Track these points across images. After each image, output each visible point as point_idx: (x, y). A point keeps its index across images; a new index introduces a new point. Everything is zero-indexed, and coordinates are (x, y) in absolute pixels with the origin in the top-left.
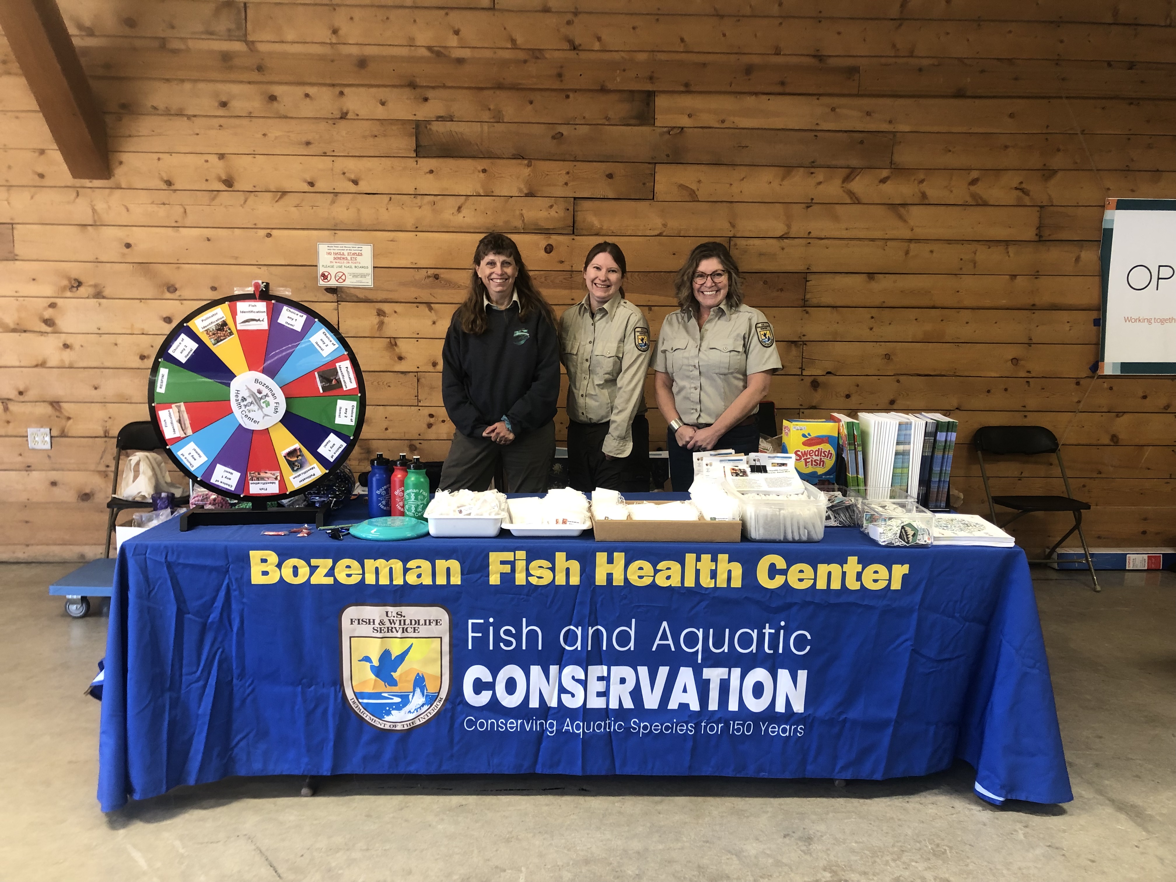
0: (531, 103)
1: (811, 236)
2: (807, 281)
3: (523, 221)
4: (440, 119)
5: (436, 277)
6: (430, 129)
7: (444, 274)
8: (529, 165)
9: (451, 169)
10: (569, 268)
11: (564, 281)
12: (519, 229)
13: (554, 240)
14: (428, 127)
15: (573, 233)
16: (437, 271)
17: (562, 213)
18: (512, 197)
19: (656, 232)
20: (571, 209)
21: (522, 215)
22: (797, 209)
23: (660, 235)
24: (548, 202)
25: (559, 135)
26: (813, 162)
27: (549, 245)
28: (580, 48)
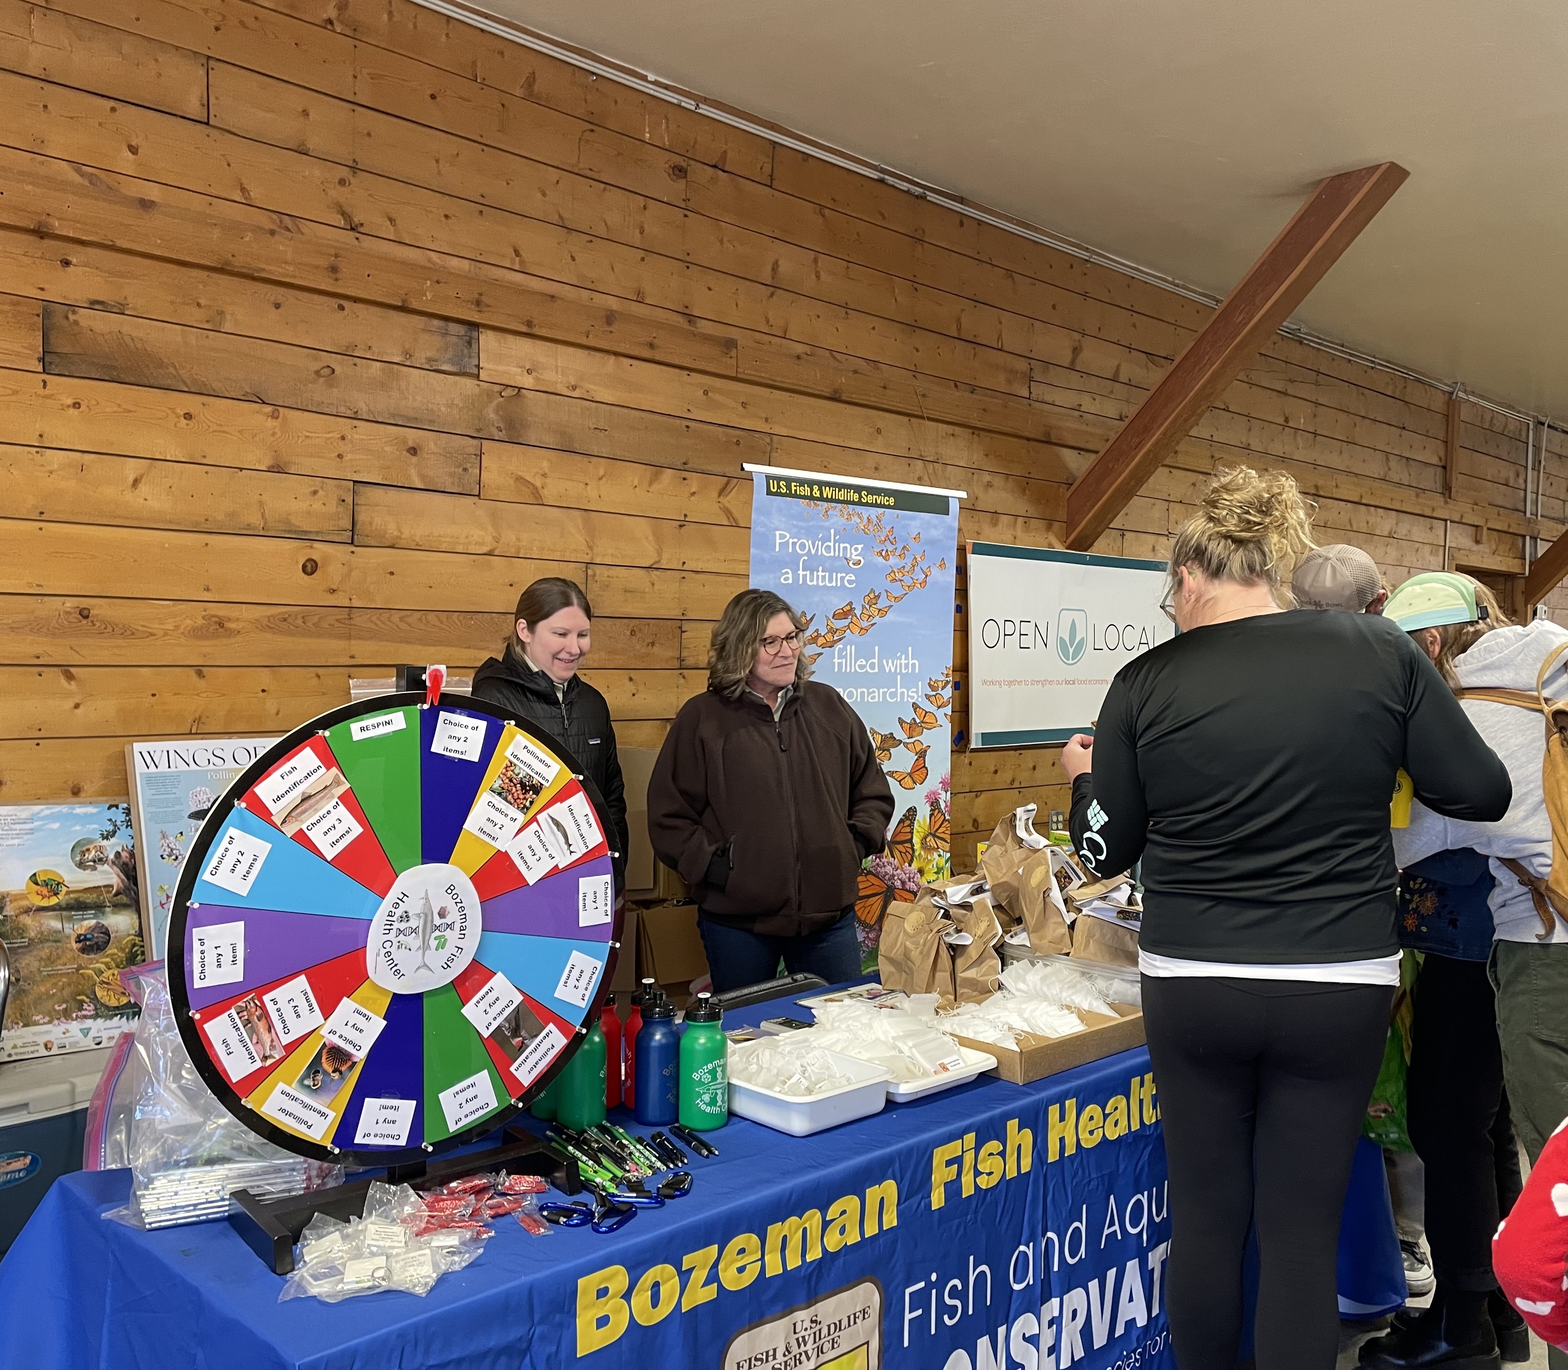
0: (277, 306)
1: (686, 567)
2: (683, 632)
3: (263, 515)
4: (94, 304)
5: (84, 614)
6: (76, 322)
7: (100, 609)
8: (274, 416)
9: (119, 406)
10: (346, 603)
11: (337, 624)
12: (255, 528)
13: (319, 551)
14: (72, 317)
15: (352, 543)
16: (84, 603)
17: (332, 507)
18: (241, 469)
19: (485, 549)
20: (349, 500)
21: (261, 504)
22: (669, 528)
23: (490, 554)
24: (307, 485)
25: (328, 371)
26: (685, 464)
27: (309, 560)
28: (361, 230)
